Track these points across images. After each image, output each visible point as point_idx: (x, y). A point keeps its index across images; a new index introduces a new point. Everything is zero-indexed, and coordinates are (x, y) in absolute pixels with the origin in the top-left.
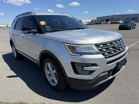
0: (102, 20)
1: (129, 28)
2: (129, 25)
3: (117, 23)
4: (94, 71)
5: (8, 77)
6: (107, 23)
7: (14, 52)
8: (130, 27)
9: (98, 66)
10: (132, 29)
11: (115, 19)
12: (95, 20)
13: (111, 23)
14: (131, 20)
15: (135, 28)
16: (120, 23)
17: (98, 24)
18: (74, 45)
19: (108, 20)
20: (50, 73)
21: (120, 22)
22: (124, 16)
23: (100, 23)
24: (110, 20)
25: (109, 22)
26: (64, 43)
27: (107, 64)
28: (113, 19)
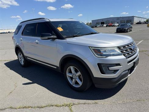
0: (98, 23)
1: (126, 31)
2: (125, 28)
3: (112, 26)
4: (118, 70)
5: (24, 84)
6: (103, 26)
7: (20, 60)
8: (127, 29)
9: (121, 66)
10: (129, 31)
11: (110, 22)
12: (90, 23)
13: (107, 26)
14: (126, 22)
15: (131, 31)
16: (115, 26)
17: (94, 27)
18: (99, 48)
19: (103, 23)
20: (72, 76)
21: (116, 24)
22: (119, 19)
23: (96, 27)
24: (105, 23)
25: (105, 25)
26: (89, 47)
27: (128, 63)
28: (108, 22)
